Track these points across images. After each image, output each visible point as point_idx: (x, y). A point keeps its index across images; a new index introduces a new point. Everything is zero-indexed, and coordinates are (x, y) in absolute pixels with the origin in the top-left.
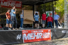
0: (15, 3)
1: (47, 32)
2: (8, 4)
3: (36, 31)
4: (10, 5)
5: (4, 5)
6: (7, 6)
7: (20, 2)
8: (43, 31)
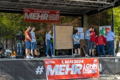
0: (49, 14)
1: (92, 62)
2: (36, 16)
3: (71, 61)
4: (40, 18)
5: (31, 19)
6: (35, 19)
7: (58, 12)
8: (83, 61)
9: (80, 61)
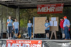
0: (55, 7)
1: (37, 43)
2: (46, 9)
4: (48, 10)
5: (42, 11)
6: (45, 11)
8: (30, 42)
9: (28, 41)
